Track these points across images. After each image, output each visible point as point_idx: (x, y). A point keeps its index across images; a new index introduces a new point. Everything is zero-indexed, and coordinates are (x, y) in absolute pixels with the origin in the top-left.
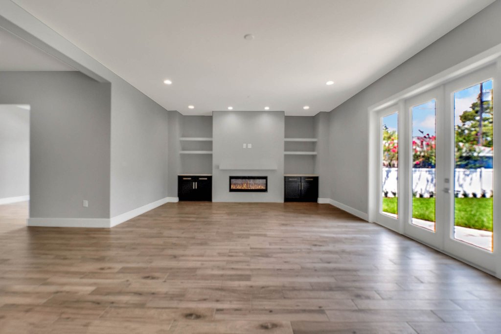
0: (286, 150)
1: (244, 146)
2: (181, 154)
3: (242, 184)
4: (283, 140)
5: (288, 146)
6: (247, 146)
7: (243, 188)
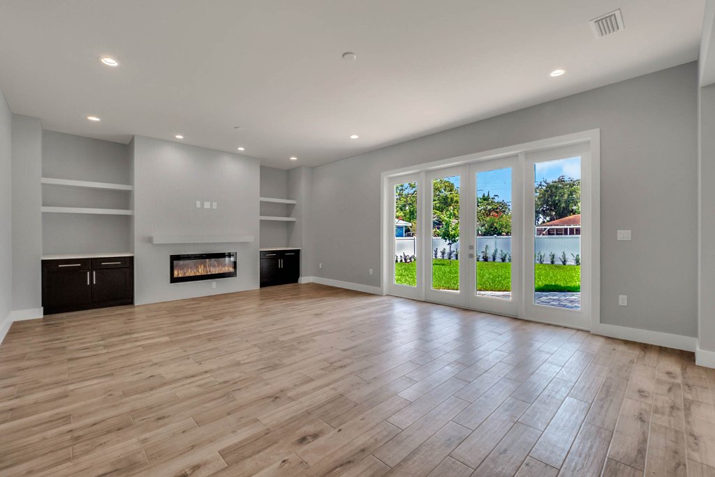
0: (261, 215)
1: (198, 204)
2: (44, 214)
3: (197, 267)
4: (258, 199)
5: (265, 208)
6: (202, 205)
7: (198, 274)
